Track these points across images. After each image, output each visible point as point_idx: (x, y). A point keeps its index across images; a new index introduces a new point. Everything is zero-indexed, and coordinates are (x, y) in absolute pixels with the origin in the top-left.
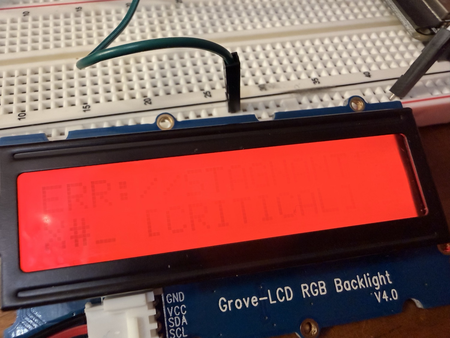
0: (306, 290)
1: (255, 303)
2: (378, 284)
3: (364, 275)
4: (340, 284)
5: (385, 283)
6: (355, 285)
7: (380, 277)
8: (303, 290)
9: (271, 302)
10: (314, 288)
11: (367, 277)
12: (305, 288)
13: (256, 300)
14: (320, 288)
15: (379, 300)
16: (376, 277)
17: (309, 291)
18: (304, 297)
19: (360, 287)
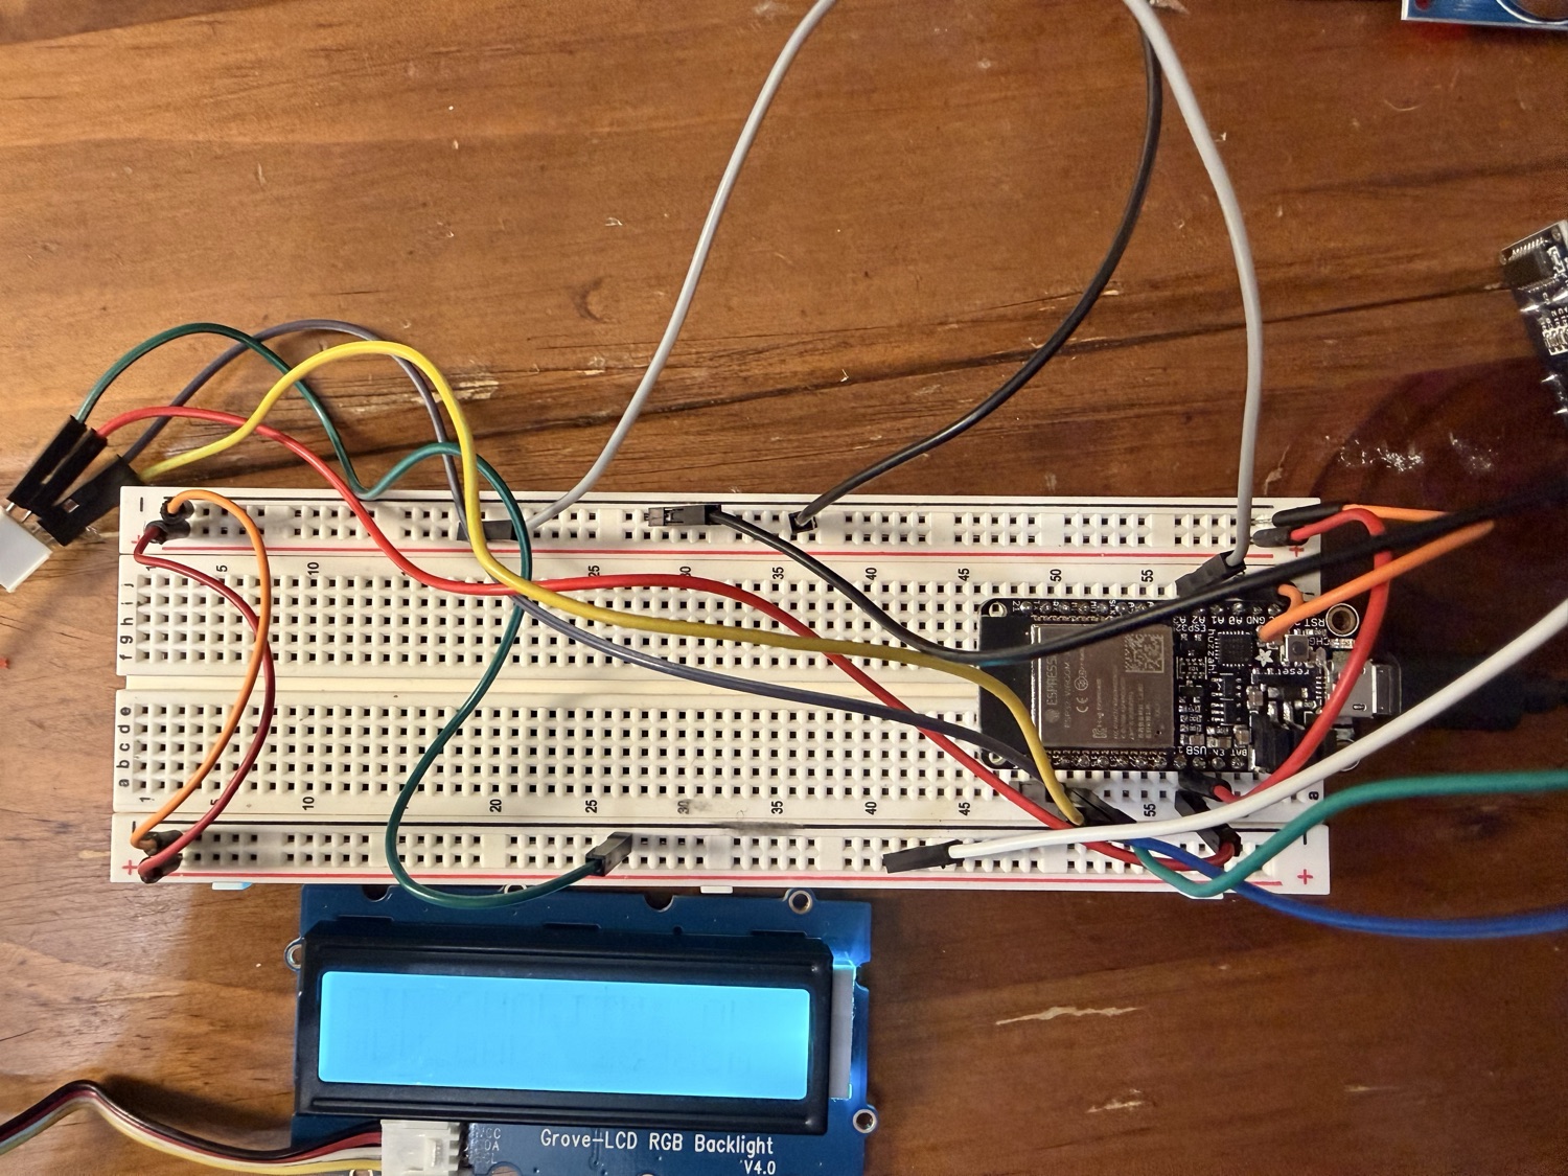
0: (656, 1141)
1: (586, 1143)
2: (753, 1152)
3: (738, 1137)
4: (702, 1143)
5: (763, 1152)
6: (722, 1146)
7: (759, 1143)
8: (651, 1140)
9: (607, 1146)
10: (666, 1140)
11: (741, 1140)
12: (655, 1137)
13: (589, 1140)
14: (675, 1142)
15: (748, 1170)
16: (753, 1143)
17: (659, 1143)
18: (651, 1148)
19: (728, 1151)
